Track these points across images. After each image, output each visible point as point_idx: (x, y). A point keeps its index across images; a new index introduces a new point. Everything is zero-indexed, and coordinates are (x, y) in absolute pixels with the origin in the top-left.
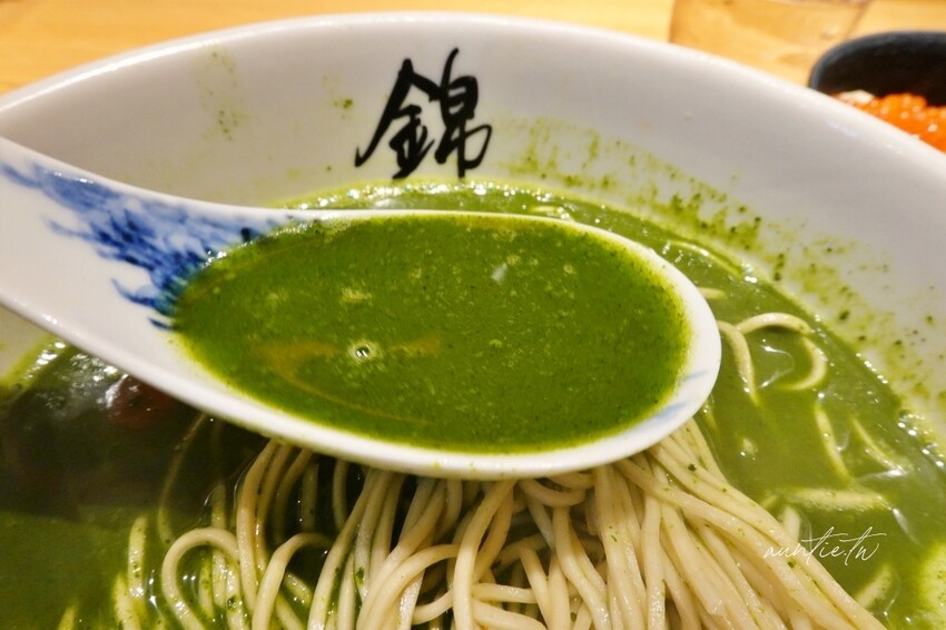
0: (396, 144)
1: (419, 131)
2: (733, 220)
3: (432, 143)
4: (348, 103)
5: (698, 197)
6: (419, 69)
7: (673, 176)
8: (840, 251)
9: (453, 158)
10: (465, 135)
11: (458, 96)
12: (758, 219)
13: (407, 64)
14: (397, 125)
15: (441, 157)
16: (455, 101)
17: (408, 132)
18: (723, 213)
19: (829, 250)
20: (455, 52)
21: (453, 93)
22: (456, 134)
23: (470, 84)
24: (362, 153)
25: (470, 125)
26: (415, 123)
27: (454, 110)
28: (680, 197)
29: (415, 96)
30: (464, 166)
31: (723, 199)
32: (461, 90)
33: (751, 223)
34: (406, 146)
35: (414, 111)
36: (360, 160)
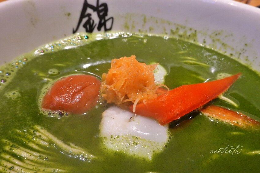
0: (85, 26)
1: (91, 21)
2: (189, 33)
3: (96, 24)
4: (69, 14)
5: (177, 29)
6: (89, 2)
7: (169, 24)
8: (219, 34)
9: (103, 29)
10: (105, 21)
12: (196, 31)
13: (86, 2)
14: (85, 20)
15: (99, 29)
16: (101, 11)
17: (88, 22)
18: (186, 32)
19: (216, 34)
21: (100, 9)
22: (103, 21)
23: (105, 5)
25: (107, 18)
26: (90, 19)
27: (101, 14)
28: (173, 29)
29: (89, 11)
30: (106, 30)
31: (185, 28)
32: (102, 8)
33: (194, 32)
34: (88, 26)
35: (89, 15)
36: (74, 32)
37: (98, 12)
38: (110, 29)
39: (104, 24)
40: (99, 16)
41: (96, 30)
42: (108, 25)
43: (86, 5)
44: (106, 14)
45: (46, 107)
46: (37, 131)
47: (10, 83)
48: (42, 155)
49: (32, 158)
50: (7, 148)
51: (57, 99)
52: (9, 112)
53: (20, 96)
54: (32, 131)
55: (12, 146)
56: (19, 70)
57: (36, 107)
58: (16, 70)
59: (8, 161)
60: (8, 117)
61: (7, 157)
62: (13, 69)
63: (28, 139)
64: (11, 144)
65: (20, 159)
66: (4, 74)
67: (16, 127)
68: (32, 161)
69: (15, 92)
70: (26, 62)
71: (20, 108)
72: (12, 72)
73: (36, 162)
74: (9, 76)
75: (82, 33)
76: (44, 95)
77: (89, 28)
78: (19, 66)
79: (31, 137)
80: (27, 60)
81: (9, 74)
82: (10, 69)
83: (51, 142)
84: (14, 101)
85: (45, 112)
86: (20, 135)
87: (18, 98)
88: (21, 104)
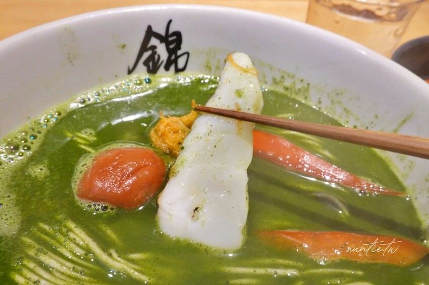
0: (146, 63)
1: (156, 57)
2: (299, 86)
3: (162, 62)
4: (124, 46)
5: (283, 77)
6: (155, 29)
7: (271, 69)
8: (341, 93)
9: (172, 68)
10: (177, 57)
11: (173, 40)
12: (308, 84)
13: (150, 28)
14: (146, 55)
15: (167, 68)
16: (172, 42)
17: (151, 58)
18: (294, 83)
19: (338, 94)
20: (170, 21)
21: (170, 39)
22: (173, 57)
23: (178, 35)
25: (179, 53)
26: (154, 53)
27: (171, 47)
28: (276, 77)
29: (154, 41)
30: (178, 71)
31: (293, 77)
32: (174, 37)
33: (306, 86)
34: (151, 64)
35: (154, 48)
36: (130, 72)
37: (168, 44)
38: (183, 69)
39: (175, 62)
40: (168, 50)
41: (162, 69)
42: (181, 62)
43: (150, 33)
44: (178, 47)
45: (84, 195)
46: (70, 230)
47: (36, 152)
48: (76, 267)
49: (64, 269)
50: (32, 253)
52: (34, 199)
53: (48, 174)
54: (64, 230)
55: (38, 250)
56: (49, 132)
58: (44, 131)
59: (32, 271)
60: (33, 207)
61: (32, 265)
62: (40, 130)
63: (58, 241)
64: (37, 246)
65: (47, 268)
66: (28, 137)
67: (44, 222)
68: (63, 273)
69: (41, 167)
70: (59, 117)
71: (49, 194)
72: (39, 135)
73: (69, 276)
74: (35, 141)
75: (142, 73)
77: (153, 67)
78: (49, 124)
79: (62, 239)
80: (60, 114)
81: (35, 137)
82: (36, 130)
84: (41, 182)
85: (84, 204)
86: (47, 234)
87: (46, 177)
88: (51, 188)
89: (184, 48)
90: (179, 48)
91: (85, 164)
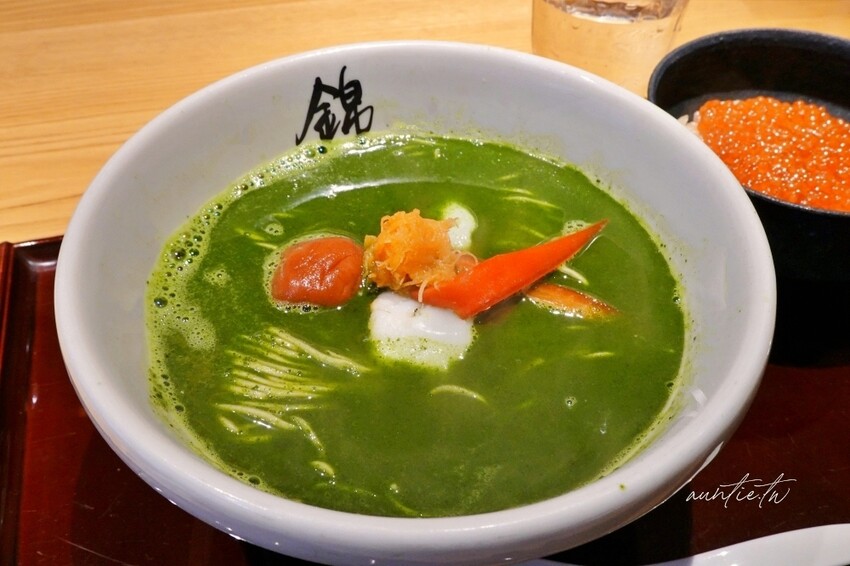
0: (318, 128)
1: (330, 117)
3: (339, 122)
6: (325, 82)
9: (353, 129)
10: (358, 115)
11: (351, 92)
13: (318, 80)
14: (317, 116)
15: (346, 131)
16: (349, 96)
17: (324, 119)
20: (344, 68)
21: (346, 92)
22: (353, 115)
23: (356, 84)
24: (299, 137)
25: (360, 108)
26: (327, 113)
27: (349, 101)
29: (325, 97)
30: (359, 131)
32: (352, 89)
34: (324, 128)
35: (326, 106)
36: (298, 142)
37: (344, 98)
38: (368, 129)
39: (356, 120)
40: (345, 105)
41: (339, 133)
42: (363, 121)
43: (319, 87)
44: (358, 101)
45: (281, 297)
46: (274, 335)
47: (207, 256)
48: (292, 370)
49: (278, 373)
50: (239, 363)
51: (295, 283)
52: (221, 309)
53: (230, 279)
54: (268, 336)
55: (246, 359)
56: (213, 230)
57: (263, 297)
58: (207, 229)
59: (247, 379)
60: (224, 317)
61: (244, 374)
62: (202, 229)
63: (265, 349)
64: (243, 356)
65: (262, 375)
66: (191, 240)
67: (241, 332)
68: (280, 378)
69: (219, 272)
70: (220, 211)
71: (238, 300)
72: (202, 235)
73: (286, 379)
74: (200, 243)
75: (314, 140)
76: (272, 277)
77: (327, 131)
78: (211, 221)
79: (269, 346)
80: (220, 207)
81: (199, 239)
82: (198, 230)
83: (301, 352)
84: (224, 289)
85: (282, 307)
86: (250, 343)
87: (228, 283)
88: (238, 294)
89: (366, 101)
90: (360, 103)
91: (273, 264)
